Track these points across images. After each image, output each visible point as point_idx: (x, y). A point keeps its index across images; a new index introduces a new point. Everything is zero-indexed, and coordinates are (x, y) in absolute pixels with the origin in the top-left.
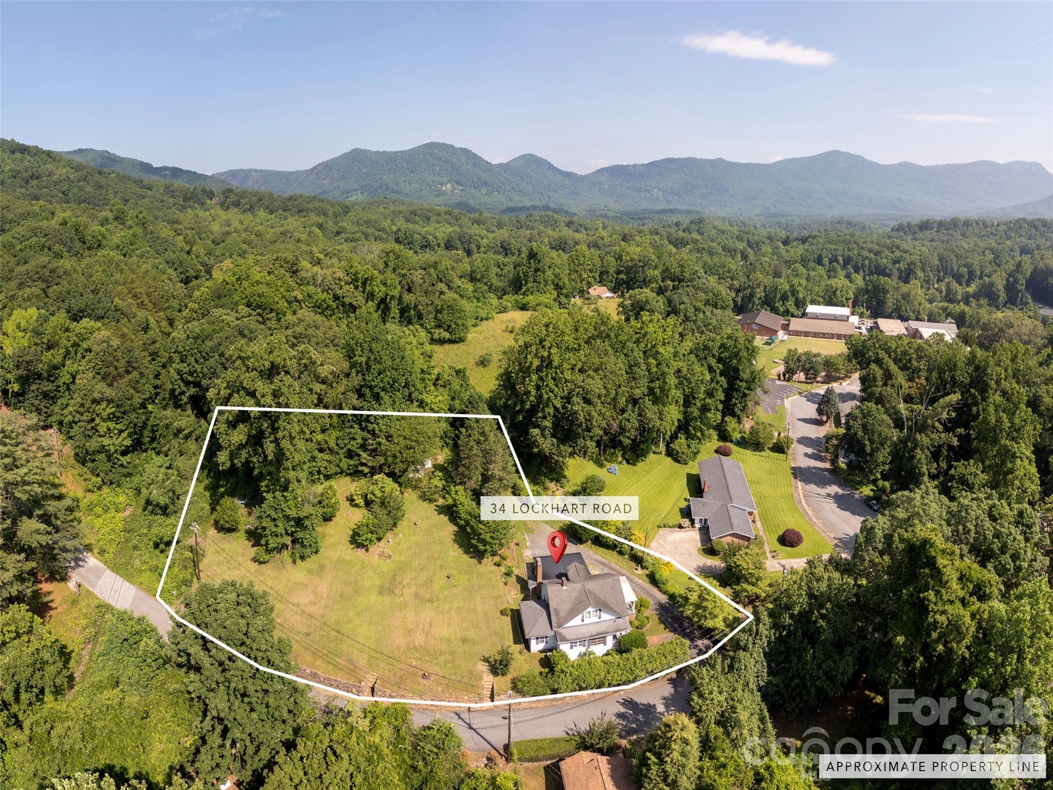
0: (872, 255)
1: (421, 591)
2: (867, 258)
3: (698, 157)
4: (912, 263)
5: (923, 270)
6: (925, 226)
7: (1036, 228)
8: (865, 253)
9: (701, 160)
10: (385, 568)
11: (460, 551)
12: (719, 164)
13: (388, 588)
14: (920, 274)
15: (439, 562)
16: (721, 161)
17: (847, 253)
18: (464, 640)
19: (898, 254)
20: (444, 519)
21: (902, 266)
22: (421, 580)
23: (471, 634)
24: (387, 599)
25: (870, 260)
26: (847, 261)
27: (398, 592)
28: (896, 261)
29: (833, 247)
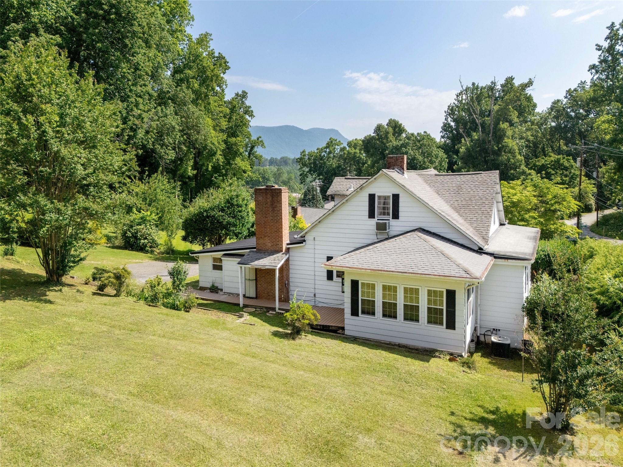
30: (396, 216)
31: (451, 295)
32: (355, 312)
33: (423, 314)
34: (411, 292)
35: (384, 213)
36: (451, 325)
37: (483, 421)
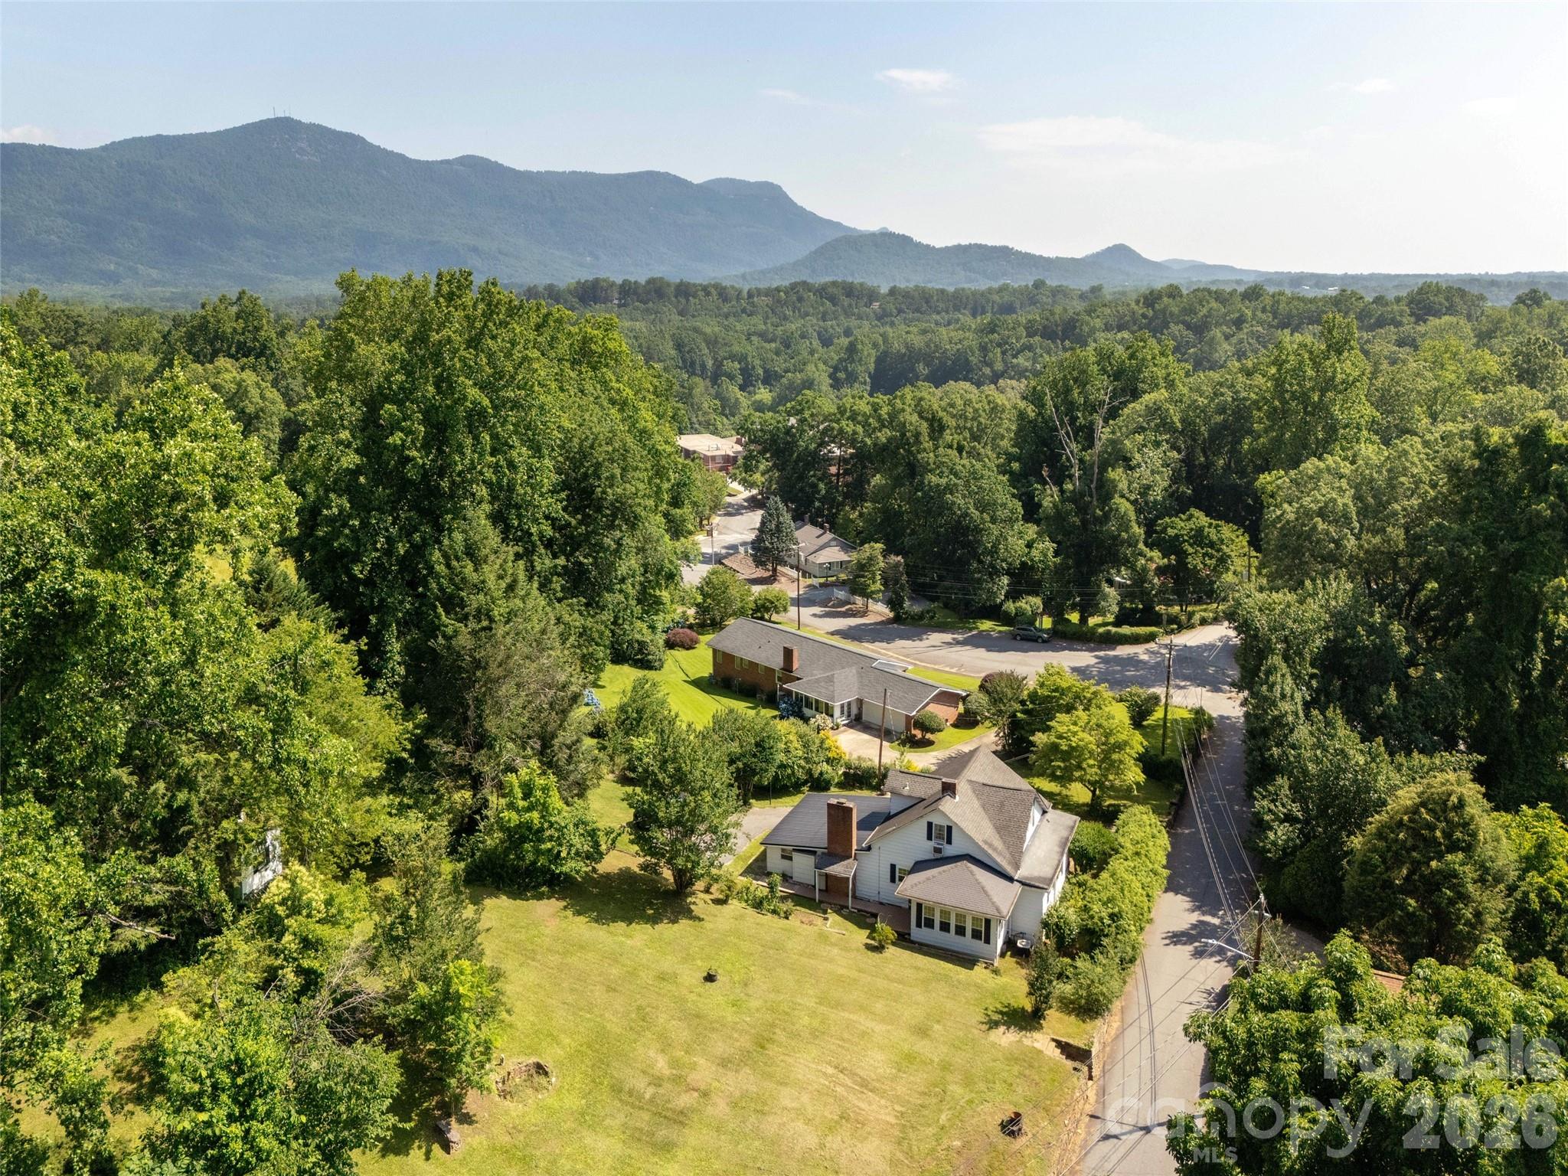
10: (573, 1101)
13: (659, 1124)
15: (647, 978)
18: (922, 1032)
22: (682, 1036)
23: (911, 1015)
30: (949, 842)
31: (988, 922)
32: (919, 925)
33: (969, 932)
34: (961, 917)
35: (940, 837)
36: (987, 941)
37: (1001, 1013)
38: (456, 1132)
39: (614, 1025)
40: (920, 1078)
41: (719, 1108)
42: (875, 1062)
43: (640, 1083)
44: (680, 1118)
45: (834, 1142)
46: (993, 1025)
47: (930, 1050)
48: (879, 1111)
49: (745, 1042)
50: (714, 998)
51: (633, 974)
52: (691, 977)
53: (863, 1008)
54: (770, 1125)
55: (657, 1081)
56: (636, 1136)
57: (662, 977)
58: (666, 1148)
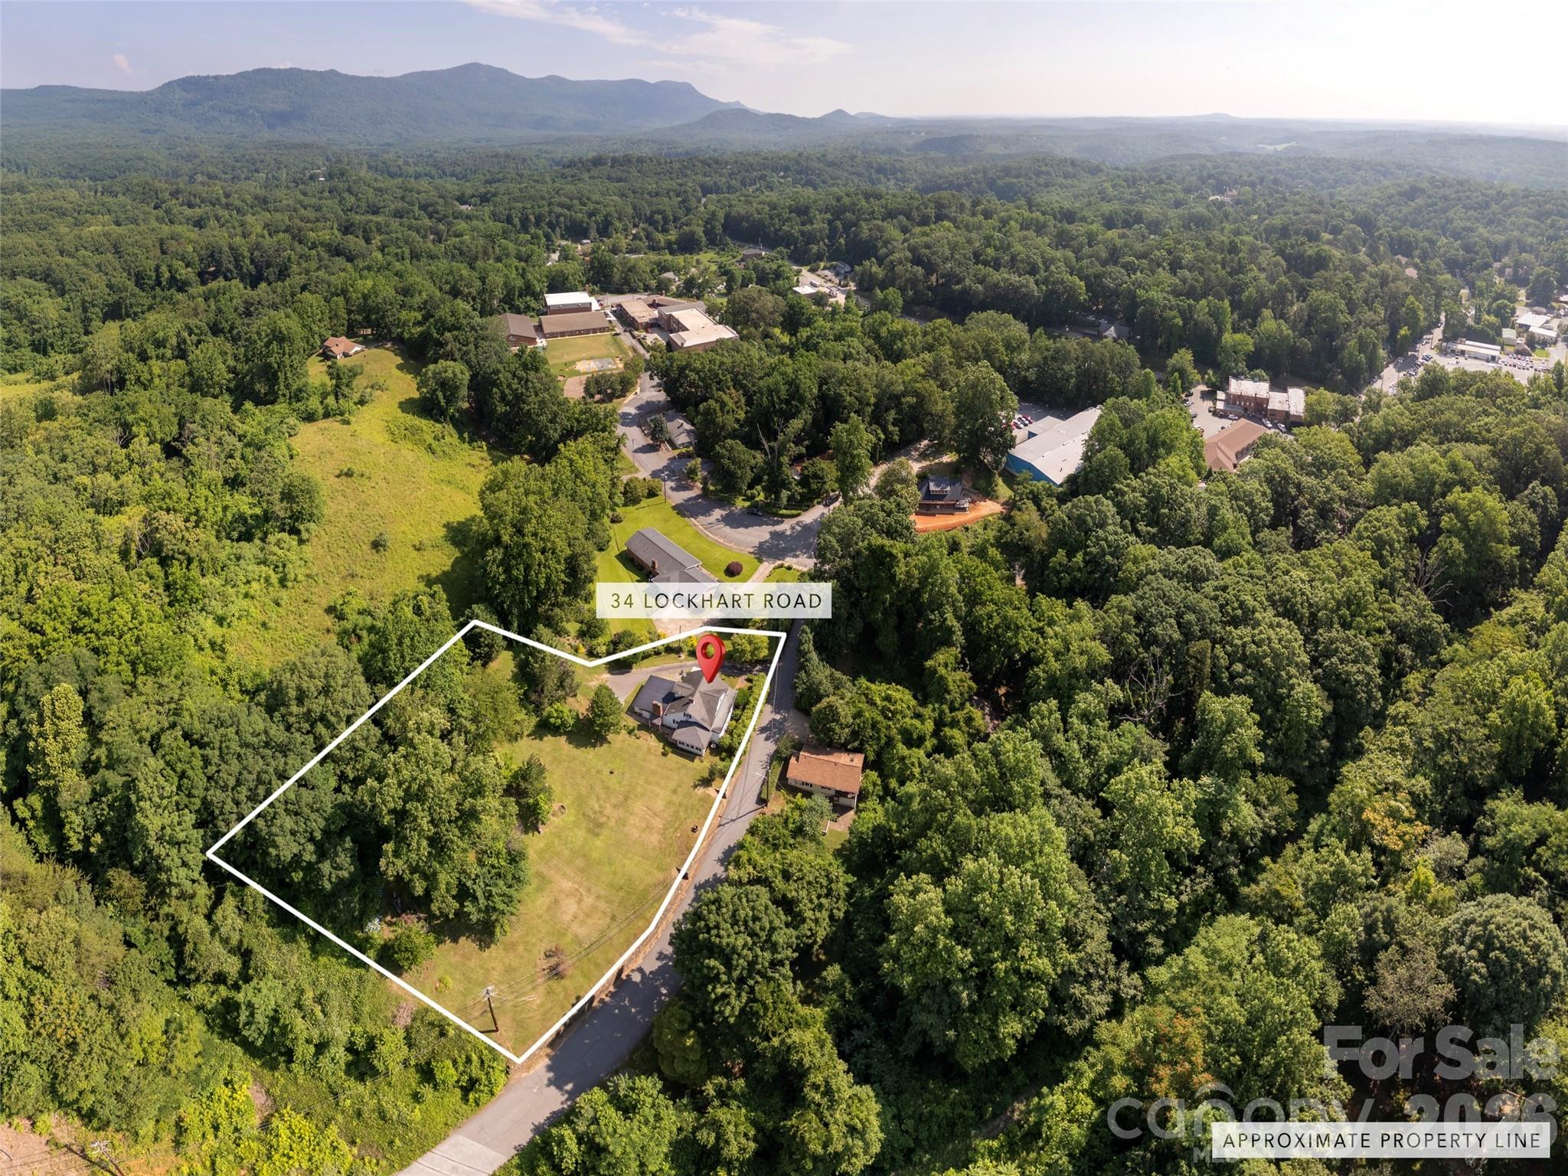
0: (566, 211)
1: (614, 801)
2: (561, 215)
3: (305, 68)
4: (608, 215)
5: (620, 219)
6: (598, 162)
7: (709, 166)
8: (559, 210)
9: (308, 71)
10: (572, 818)
11: (590, 750)
12: (331, 77)
13: (595, 827)
14: (618, 224)
15: (593, 772)
16: (333, 73)
17: (537, 210)
18: (675, 792)
19: (591, 206)
20: (548, 738)
21: (599, 218)
22: (603, 796)
23: (672, 785)
24: (605, 832)
25: (565, 217)
26: (539, 219)
27: (603, 820)
28: (591, 214)
29: (520, 205)
30: (691, 718)
35: (688, 716)
36: (700, 751)
37: (700, 780)
38: (541, 828)
39: (584, 791)
40: (672, 810)
41: (612, 823)
42: (659, 805)
43: (590, 813)
44: (600, 825)
45: (644, 835)
46: (695, 786)
47: (677, 799)
48: (658, 823)
49: (621, 798)
50: (613, 781)
51: (589, 771)
52: (606, 772)
53: (658, 784)
54: (626, 829)
55: (595, 813)
56: (589, 831)
57: (598, 772)
58: (597, 835)
